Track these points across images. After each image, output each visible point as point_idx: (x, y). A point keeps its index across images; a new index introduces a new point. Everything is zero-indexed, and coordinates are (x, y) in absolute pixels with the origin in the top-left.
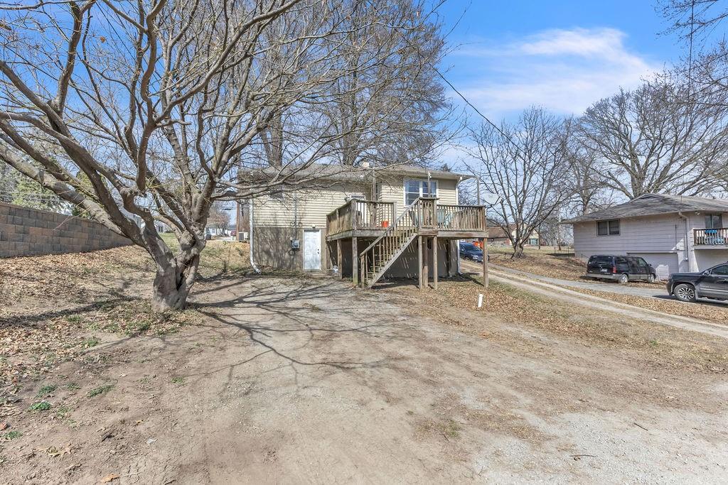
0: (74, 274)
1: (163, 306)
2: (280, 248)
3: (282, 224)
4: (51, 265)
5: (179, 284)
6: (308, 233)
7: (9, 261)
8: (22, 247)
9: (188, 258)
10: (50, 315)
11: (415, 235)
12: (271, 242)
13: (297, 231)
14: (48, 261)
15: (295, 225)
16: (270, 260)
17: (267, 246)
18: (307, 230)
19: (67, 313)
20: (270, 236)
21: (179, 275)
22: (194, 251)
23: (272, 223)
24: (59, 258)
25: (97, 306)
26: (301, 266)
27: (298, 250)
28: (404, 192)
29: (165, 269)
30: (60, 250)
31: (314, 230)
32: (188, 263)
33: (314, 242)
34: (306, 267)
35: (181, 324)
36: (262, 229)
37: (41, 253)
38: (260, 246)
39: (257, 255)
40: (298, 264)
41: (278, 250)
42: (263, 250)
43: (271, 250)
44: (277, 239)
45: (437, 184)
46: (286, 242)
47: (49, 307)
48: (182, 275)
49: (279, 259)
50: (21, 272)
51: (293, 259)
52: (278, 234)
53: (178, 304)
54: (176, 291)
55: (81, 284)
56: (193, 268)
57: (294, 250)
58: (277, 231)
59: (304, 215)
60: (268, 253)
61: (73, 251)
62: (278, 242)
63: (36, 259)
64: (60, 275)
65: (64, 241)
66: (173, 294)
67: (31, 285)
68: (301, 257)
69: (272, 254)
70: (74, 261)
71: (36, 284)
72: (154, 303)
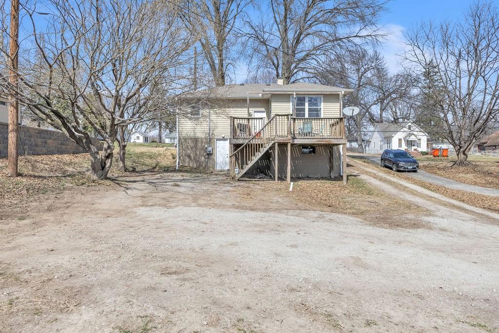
0: (65, 164)
1: (95, 177)
2: (198, 153)
3: (200, 135)
4: (56, 159)
5: (103, 168)
6: (218, 142)
7: (39, 156)
8: (44, 150)
9: (107, 154)
10: (51, 177)
11: (273, 142)
12: (192, 148)
13: (210, 140)
14: (55, 157)
15: (209, 136)
16: (190, 161)
17: (189, 152)
18: (218, 140)
19: (57, 176)
20: (191, 144)
21: (103, 163)
22: (109, 151)
23: (192, 135)
24: (60, 156)
25: (69, 176)
26: (214, 167)
27: (211, 154)
28: (291, 107)
29: (95, 160)
30: (61, 152)
31: (224, 139)
32: (107, 157)
33: (224, 148)
34: (218, 168)
35: (99, 184)
36: (185, 139)
37: (52, 154)
38: (184, 152)
39: (182, 158)
40: (211, 166)
41: (196, 155)
42: (186, 155)
43: (191, 155)
44: (196, 146)
45: (322, 99)
46: (202, 149)
47: (52, 174)
48: (105, 163)
49: (197, 161)
50: (43, 161)
51: (208, 161)
52: (196, 143)
53: (102, 177)
54: (101, 171)
55: (67, 168)
56: (110, 160)
57: (208, 154)
58: (196, 140)
59: (216, 127)
60: (189, 156)
61: (68, 153)
62: (196, 148)
63: (50, 156)
64: (58, 164)
65: (63, 147)
66: (100, 172)
67: (46, 166)
68: (213, 160)
69: (192, 158)
70: (66, 158)
71: (48, 166)
72: (92, 176)
